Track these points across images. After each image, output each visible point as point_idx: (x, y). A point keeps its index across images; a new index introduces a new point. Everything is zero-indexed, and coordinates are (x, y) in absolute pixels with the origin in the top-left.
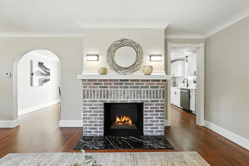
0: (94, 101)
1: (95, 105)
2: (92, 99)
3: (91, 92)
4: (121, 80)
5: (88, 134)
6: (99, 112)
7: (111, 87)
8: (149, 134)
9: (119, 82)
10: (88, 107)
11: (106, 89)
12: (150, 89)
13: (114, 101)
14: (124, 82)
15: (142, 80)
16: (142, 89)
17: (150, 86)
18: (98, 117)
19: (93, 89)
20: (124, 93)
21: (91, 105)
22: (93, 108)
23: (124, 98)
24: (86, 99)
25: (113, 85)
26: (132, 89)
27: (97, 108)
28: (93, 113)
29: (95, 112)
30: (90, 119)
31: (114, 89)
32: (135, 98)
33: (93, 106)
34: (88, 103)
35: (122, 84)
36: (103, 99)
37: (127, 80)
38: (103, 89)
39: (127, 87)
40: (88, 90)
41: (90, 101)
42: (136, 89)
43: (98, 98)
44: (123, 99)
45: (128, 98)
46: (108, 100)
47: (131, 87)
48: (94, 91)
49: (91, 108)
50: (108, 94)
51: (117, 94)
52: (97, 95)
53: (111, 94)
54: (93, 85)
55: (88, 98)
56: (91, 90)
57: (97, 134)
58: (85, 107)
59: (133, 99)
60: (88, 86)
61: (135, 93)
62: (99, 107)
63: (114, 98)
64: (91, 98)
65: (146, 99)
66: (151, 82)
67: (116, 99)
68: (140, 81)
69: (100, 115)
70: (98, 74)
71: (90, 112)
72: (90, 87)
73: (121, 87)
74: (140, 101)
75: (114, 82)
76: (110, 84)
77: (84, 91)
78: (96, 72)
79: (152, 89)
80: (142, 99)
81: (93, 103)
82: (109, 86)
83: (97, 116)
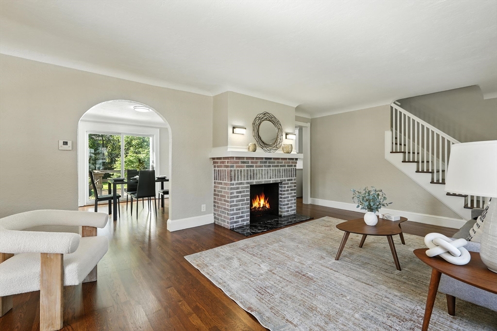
0: (241, 183)
1: (242, 188)
2: (240, 182)
3: (238, 173)
4: (266, 158)
5: (235, 225)
6: (245, 196)
7: (256, 167)
8: (286, 214)
9: (264, 160)
10: (235, 191)
11: (252, 168)
12: (287, 168)
13: (259, 182)
14: (268, 161)
16: (281, 168)
17: (286, 165)
18: (246, 202)
19: (239, 169)
20: (268, 172)
21: (238, 188)
22: (240, 192)
23: (268, 178)
24: (233, 182)
25: (259, 164)
26: (274, 168)
27: (244, 192)
28: (240, 198)
29: (242, 196)
30: (237, 206)
31: (259, 168)
32: (275, 178)
33: (240, 190)
34: (235, 186)
35: (266, 162)
36: (249, 181)
37: (270, 159)
38: (249, 169)
39: (269, 166)
40: (235, 170)
41: (237, 184)
42: (276, 168)
43: (244, 180)
44: (267, 180)
45: (270, 178)
46: (254, 181)
47: (273, 166)
48: (241, 172)
49: (238, 192)
50: (254, 174)
51: (262, 174)
52: (244, 176)
53: (256, 174)
54: (240, 164)
55: (235, 180)
56: (238, 170)
57: (244, 224)
58: (232, 191)
59: (274, 179)
60: (235, 165)
61: (275, 172)
62: (245, 190)
63: (259, 179)
64: (238, 180)
65: (284, 178)
66: (287, 160)
67: (261, 180)
68: (280, 159)
69: (247, 200)
70: (246, 150)
71: (238, 197)
72: (237, 167)
73: (265, 166)
75: (259, 161)
76: (256, 163)
77: (231, 171)
79: (288, 168)
80: (281, 179)
81: (240, 186)
82: (255, 165)
83: (244, 201)
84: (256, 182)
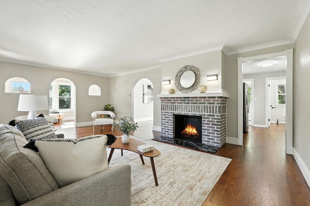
0: (167, 112)
1: (168, 115)
2: (166, 111)
3: (165, 106)
4: (184, 98)
5: (164, 135)
6: (170, 120)
7: (177, 103)
8: (206, 143)
9: (183, 99)
10: (164, 116)
11: (174, 104)
12: (207, 105)
13: (179, 113)
14: (186, 99)
15: (200, 97)
16: (201, 105)
17: (207, 102)
18: (170, 124)
20: (187, 107)
21: (165, 115)
22: (167, 117)
23: (187, 111)
24: (163, 111)
25: (179, 102)
26: (193, 105)
27: (169, 117)
28: (166, 121)
29: (168, 120)
30: (165, 125)
31: (180, 104)
32: (194, 112)
33: (167, 116)
34: (164, 113)
35: (185, 100)
36: (172, 112)
37: (189, 98)
38: (172, 104)
39: (189, 103)
40: (164, 105)
41: (165, 112)
42: (195, 105)
43: (169, 111)
44: (186, 112)
45: (189, 112)
46: (176, 112)
47: (191, 103)
48: (167, 106)
49: (165, 117)
50: (175, 108)
51: (182, 108)
52: (169, 108)
53: (178, 108)
54: (166, 102)
55: (164, 110)
56: (166, 105)
57: (169, 136)
58: (162, 116)
59: (193, 113)
60: (164, 102)
61: (194, 108)
62: (170, 117)
63: (180, 111)
64: (165, 110)
65: (203, 113)
66: (207, 99)
67: (181, 112)
68: (198, 98)
69: (171, 123)
70: (168, 93)
71: (165, 120)
72: (165, 103)
73: (184, 103)
74: (199, 114)
75: (179, 99)
76: (177, 101)
77: (162, 105)
78: (167, 92)
79: (209, 105)
80: (200, 113)
81: (167, 114)
82: (176, 102)
83: (169, 123)
84: (177, 113)
